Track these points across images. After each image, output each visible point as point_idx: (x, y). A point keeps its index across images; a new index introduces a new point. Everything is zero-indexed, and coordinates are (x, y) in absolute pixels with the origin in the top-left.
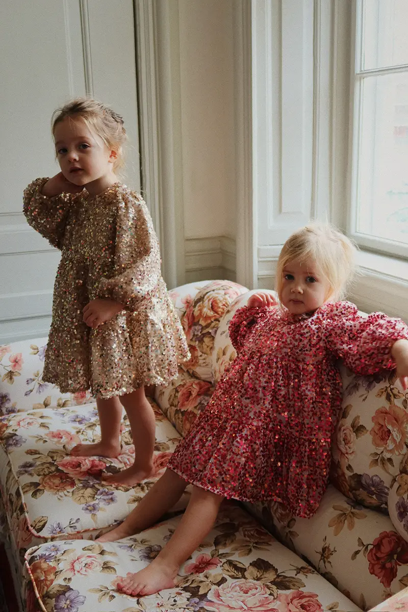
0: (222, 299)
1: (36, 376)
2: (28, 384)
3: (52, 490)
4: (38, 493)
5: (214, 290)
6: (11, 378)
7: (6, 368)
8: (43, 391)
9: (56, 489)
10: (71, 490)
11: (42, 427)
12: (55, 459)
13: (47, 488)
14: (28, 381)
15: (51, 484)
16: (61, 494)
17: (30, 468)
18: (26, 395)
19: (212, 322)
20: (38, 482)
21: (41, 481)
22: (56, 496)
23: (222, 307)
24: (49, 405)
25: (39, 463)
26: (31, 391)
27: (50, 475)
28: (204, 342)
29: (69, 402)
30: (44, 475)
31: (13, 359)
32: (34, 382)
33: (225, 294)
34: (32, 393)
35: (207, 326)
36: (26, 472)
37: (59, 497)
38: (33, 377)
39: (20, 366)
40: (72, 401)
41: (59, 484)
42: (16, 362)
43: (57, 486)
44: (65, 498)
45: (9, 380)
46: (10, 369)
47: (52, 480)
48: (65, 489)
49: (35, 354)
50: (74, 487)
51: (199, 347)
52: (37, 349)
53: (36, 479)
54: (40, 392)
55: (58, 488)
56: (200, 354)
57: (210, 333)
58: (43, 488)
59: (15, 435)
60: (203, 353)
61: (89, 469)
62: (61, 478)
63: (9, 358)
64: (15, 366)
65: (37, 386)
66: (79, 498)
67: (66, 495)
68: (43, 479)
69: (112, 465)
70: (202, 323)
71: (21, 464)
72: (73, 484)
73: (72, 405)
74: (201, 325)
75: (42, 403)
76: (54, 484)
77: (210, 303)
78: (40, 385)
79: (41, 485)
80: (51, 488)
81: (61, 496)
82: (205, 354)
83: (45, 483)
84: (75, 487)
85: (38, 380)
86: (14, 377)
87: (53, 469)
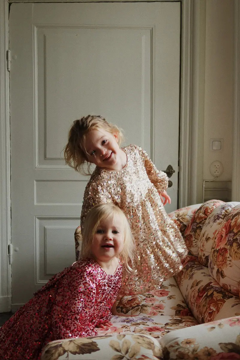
0: (210, 207)
5: (208, 204)
19: (203, 220)
23: (210, 212)
28: (197, 232)
33: (214, 205)
35: (200, 223)
51: (194, 235)
56: (194, 239)
57: (201, 226)
60: (195, 239)
70: (198, 221)
74: (197, 222)
77: (204, 210)
82: (197, 239)
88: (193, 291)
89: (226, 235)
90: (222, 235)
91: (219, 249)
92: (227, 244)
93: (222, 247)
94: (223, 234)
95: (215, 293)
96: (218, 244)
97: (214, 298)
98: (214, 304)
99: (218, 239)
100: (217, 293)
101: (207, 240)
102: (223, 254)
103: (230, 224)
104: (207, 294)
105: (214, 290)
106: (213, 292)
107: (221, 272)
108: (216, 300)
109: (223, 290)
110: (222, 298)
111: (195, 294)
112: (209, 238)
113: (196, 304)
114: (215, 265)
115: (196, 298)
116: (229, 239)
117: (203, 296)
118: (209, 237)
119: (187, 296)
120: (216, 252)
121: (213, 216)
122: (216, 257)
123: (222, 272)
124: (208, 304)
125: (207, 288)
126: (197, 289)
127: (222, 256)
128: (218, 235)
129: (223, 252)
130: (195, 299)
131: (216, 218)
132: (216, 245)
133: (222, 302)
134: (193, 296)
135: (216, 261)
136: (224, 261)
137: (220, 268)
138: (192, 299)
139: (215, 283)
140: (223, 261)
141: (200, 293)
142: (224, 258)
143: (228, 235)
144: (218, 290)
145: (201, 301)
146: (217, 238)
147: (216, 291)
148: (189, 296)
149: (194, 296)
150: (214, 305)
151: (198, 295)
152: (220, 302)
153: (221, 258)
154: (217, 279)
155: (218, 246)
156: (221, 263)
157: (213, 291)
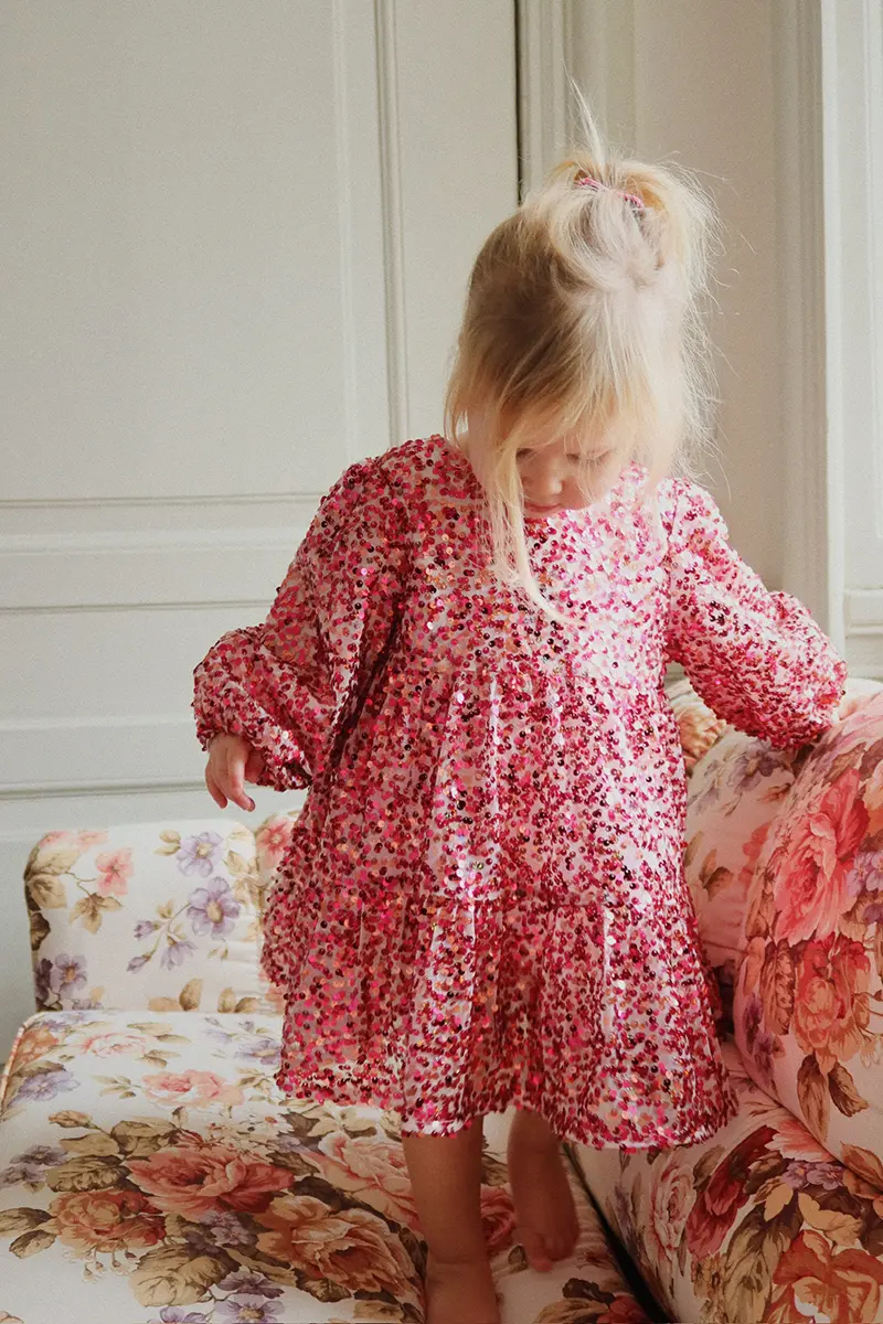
1: (164, 916)
2: (139, 936)
3: (81, 1241)
4: (33, 1242)
6: (94, 915)
7: (82, 884)
8: (180, 962)
9: (93, 1241)
10: (140, 1252)
11: (146, 1061)
12: (129, 1149)
13: (68, 1232)
14: (139, 928)
15: (85, 1221)
16: (104, 1257)
17: (43, 1167)
18: (132, 967)
20: (45, 1209)
21: (56, 1208)
22: (85, 1261)
24: (195, 1006)
25: (75, 1155)
26: (147, 958)
27: (96, 1195)
29: (255, 1005)
30: (74, 1189)
31: (106, 862)
32: (156, 933)
34: (148, 963)
36: (25, 1175)
37: (92, 1267)
38: (154, 917)
39: (123, 882)
40: (264, 1001)
41: (112, 1226)
42: (113, 870)
43: (98, 1232)
44: (109, 1272)
45: (90, 922)
46: (93, 889)
47: (90, 1209)
48: (122, 1245)
49: (168, 853)
50: (155, 1243)
52: (178, 842)
53: (43, 1200)
54: (171, 962)
55: (104, 1238)
58: (56, 1232)
59: (61, 1068)
61: (225, 1194)
62: (122, 1207)
63: (97, 861)
64: (108, 880)
65: (166, 944)
66: (153, 1282)
67: (115, 1264)
68: (64, 1201)
69: (316, 1175)
71: (22, 1153)
72: (156, 1231)
73: (262, 1012)
75: (176, 996)
76: (94, 1221)
78: (175, 943)
79: (52, 1221)
80: (78, 1234)
81: (100, 1266)
83: (67, 1216)
84: (160, 1244)
85: (169, 929)
86: (101, 912)
87: (109, 1177)
88: (666, 1175)
89: (845, 861)
90: (810, 860)
91: (802, 942)
92: (860, 914)
93: (823, 934)
94: (820, 853)
95: (807, 1204)
96: (793, 912)
97: (809, 1241)
98: (816, 1281)
99: (789, 883)
100: (823, 1207)
101: (711, 882)
102: (837, 971)
103: (859, 803)
104: (760, 1208)
105: (798, 1183)
106: (795, 1199)
107: (832, 1076)
108: (824, 1260)
109: (849, 1182)
110: (858, 1245)
111: (680, 1196)
112: (722, 870)
113: (689, 1258)
114: (786, 1032)
115: (689, 1224)
116: (870, 888)
117: (731, 1215)
118: (718, 865)
119: (629, 1198)
120: (786, 959)
121: (735, 756)
122: (791, 986)
123: (841, 1077)
124: (776, 1279)
125: (752, 1167)
126: (688, 1168)
127: (831, 981)
128: (783, 860)
129: (834, 961)
130: (681, 1224)
131: (751, 768)
132: (781, 917)
133: (868, 1279)
134: (665, 1205)
135: (791, 1011)
136: (849, 1013)
137: (826, 1052)
138: (663, 1222)
139: (792, 1132)
140: (841, 1016)
141: (707, 1195)
142: (847, 1000)
143: (858, 862)
144: (820, 1187)
145: (723, 1249)
146: (780, 880)
147: (811, 1189)
148: (644, 1205)
149: (671, 1206)
150: (814, 1289)
151: (700, 1207)
152: (852, 1277)
153: (822, 996)
154: (808, 1113)
155: (794, 921)
156: (825, 1023)
157: (796, 1191)
